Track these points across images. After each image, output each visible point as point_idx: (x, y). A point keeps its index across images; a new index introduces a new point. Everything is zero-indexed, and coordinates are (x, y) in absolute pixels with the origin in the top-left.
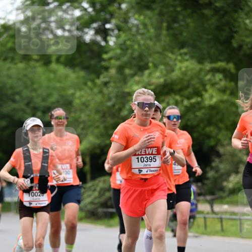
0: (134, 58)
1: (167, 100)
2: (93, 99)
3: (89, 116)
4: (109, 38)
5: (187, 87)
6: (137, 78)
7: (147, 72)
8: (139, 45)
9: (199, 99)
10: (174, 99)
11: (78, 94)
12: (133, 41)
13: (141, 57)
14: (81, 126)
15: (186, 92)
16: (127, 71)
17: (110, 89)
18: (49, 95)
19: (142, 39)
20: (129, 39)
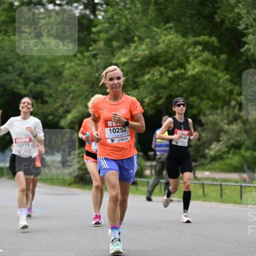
0: (121, 31)
1: (152, 72)
2: (82, 70)
3: (78, 86)
4: (98, 12)
5: (171, 60)
6: (124, 51)
7: (133, 45)
8: (126, 19)
9: (183, 71)
10: (159, 70)
11: (68, 65)
12: (121, 15)
13: (128, 30)
14: (71, 96)
15: (171, 64)
16: (115, 44)
17: (99, 61)
18: (39, 66)
19: (129, 13)
20: (116, 14)
